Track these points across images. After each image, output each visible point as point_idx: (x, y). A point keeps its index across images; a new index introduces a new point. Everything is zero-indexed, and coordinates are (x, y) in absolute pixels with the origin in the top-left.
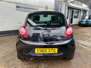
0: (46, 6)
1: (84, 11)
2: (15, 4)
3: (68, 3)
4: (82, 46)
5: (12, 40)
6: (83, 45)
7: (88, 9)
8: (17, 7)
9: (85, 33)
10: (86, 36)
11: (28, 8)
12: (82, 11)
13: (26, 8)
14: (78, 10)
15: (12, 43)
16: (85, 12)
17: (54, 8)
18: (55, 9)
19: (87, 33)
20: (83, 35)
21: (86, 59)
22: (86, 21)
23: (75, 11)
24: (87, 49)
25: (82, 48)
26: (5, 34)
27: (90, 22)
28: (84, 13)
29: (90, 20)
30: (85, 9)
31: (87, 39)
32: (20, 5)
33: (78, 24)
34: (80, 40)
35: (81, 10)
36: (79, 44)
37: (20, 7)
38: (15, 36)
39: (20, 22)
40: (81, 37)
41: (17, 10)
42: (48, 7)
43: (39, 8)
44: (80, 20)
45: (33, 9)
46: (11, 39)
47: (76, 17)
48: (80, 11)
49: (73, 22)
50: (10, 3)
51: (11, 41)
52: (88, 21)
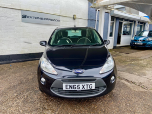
0: (74, 16)
1: (141, 23)
2: (20, 12)
3: (111, 10)
4: (126, 83)
5: (11, 71)
6: (127, 80)
7: (147, 19)
8: (24, 16)
9: (138, 60)
10: (138, 65)
11: (42, 19)
12: (137, 23)
13: (38, 18)
14: (131, 21)
15: (9, 76)
16: (143, 25)
17: (87, 18)
18: (88, 20)
19: (141, 60)
20: (133, 64)
21: (126, 104)
22: (144, 41)
23: (124, 23)
24: (132, 88)
25: (125, 86)
26: (3, 61)
27: (149, 41)
28: (141, 26)
29: (150, 39)
30: (142, 19)
31: (138, 70)
32: (28, 14)
33: (129, 44)
34: (124, 73)
35: (135, 22)
36: (121, 79)
37: (28, 17)
38: (20, 63)
39: (28, 41)
40: (128, 67)
41: (23, 21)
42: (77, 17)
43: (61, 17)
44: (133, 38)
45: (50, 19)
46: (10, 69)
47: (127, 32)
48: (133, 23)
49: (121, 42)
50: (11, 10)
51: (9, 72)
52: (147, 40)
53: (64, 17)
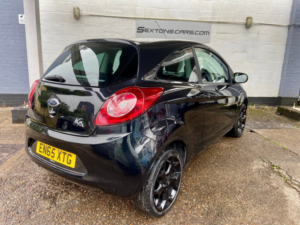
0: (247, 19)
2: (134, 22)
8: (140, 30)
11: (171, 32)
13: (164, 31)
36: (289, 185)
37: (147, 30)
45: (187, 32)
50: (121, 20)
53: (220, 25)
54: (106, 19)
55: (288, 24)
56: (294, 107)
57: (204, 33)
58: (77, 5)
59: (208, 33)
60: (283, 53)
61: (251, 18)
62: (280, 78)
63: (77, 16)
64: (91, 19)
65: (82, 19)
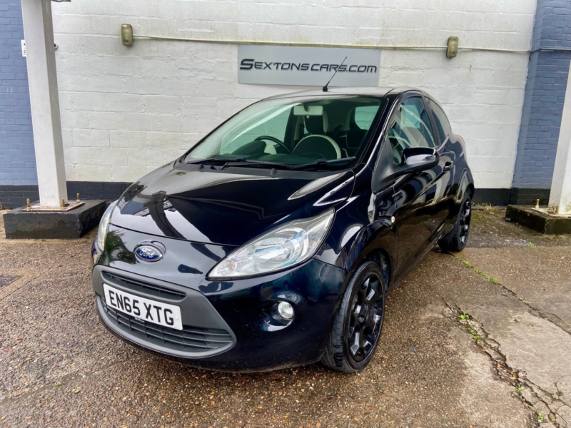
0: (449, 42)
2: (235, 50)
6: (501, 363)
8: (246, 65)
11: (304, 67)
13: (291, 66)
36: (480, 348)
37: (258, 66)
41: (240, 82)
45: (335, 67)
50: (211, 46)
53: (397, 53)
54: (183, 45)
55: (528, 48)
56: (537, 208)
57: (367, 68)
58: (127, 21)
59: (374, 68)
60: (520, 104)
61: (456, 39)
62: (514, 153)
63: (129, 41)
64: (155, 46)
65: (138, 46)
